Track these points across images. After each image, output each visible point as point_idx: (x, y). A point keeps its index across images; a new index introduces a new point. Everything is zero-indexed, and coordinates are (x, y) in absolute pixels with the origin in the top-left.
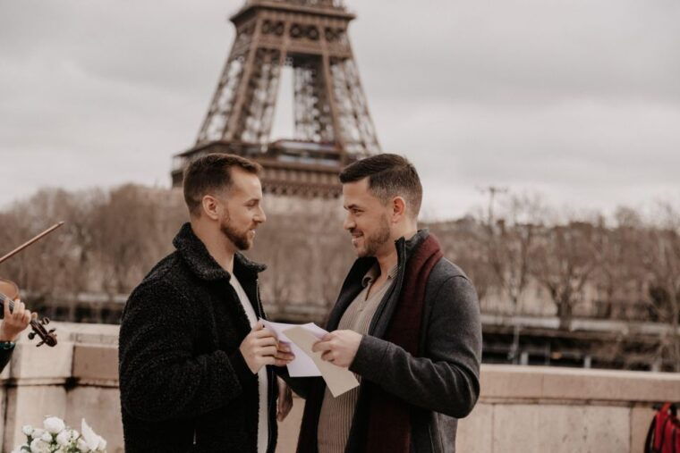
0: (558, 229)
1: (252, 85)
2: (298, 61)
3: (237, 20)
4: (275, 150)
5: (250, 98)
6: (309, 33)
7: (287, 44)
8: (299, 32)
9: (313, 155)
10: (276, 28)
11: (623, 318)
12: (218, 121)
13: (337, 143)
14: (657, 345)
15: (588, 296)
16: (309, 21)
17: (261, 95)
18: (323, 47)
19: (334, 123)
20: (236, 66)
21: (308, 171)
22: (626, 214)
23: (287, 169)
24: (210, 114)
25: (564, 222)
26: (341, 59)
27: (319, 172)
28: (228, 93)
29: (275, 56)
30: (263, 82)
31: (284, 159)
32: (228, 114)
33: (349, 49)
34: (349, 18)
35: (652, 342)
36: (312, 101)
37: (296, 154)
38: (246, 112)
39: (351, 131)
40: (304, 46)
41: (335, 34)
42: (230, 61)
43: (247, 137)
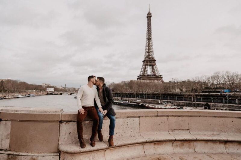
0: (181, 82)
1: (145, 68)
2: (150, 65)
3: (143, 62)
4: (148, 75)
5: (145, 70)
6: (151, 62)
7: (149, 64)
8: (150, 62)
9: (152, 76)
10: (147, 62)
11: (188, 92)
12: (142, 73)
13: (155, 74)
14: (192, 95)
15: (184, 90)
16: (151, 61)
17: (146, 69)
18: (153, 64)
19: (154, 72)
20: (143, 67)
21: (152, 77)
22: (188, 80)
23: (150, 77)
24: (141, 72)
25: (182, 81)
26: (155, 65)
27: (153, 77)
28: (143, 70)
29: (147, 65)
30: (146, 68)
31: (149, 76)
32: (143, 72)
33: (156, 64)
34: (155, 60)
35: (191, 95)
36: (152, 70)
37: (150, 76)
38: (145, 71)
39: (156, 73)
40: (151, 64)
41: (154, 62)
42: (143, 66)
43: (145, 74)
